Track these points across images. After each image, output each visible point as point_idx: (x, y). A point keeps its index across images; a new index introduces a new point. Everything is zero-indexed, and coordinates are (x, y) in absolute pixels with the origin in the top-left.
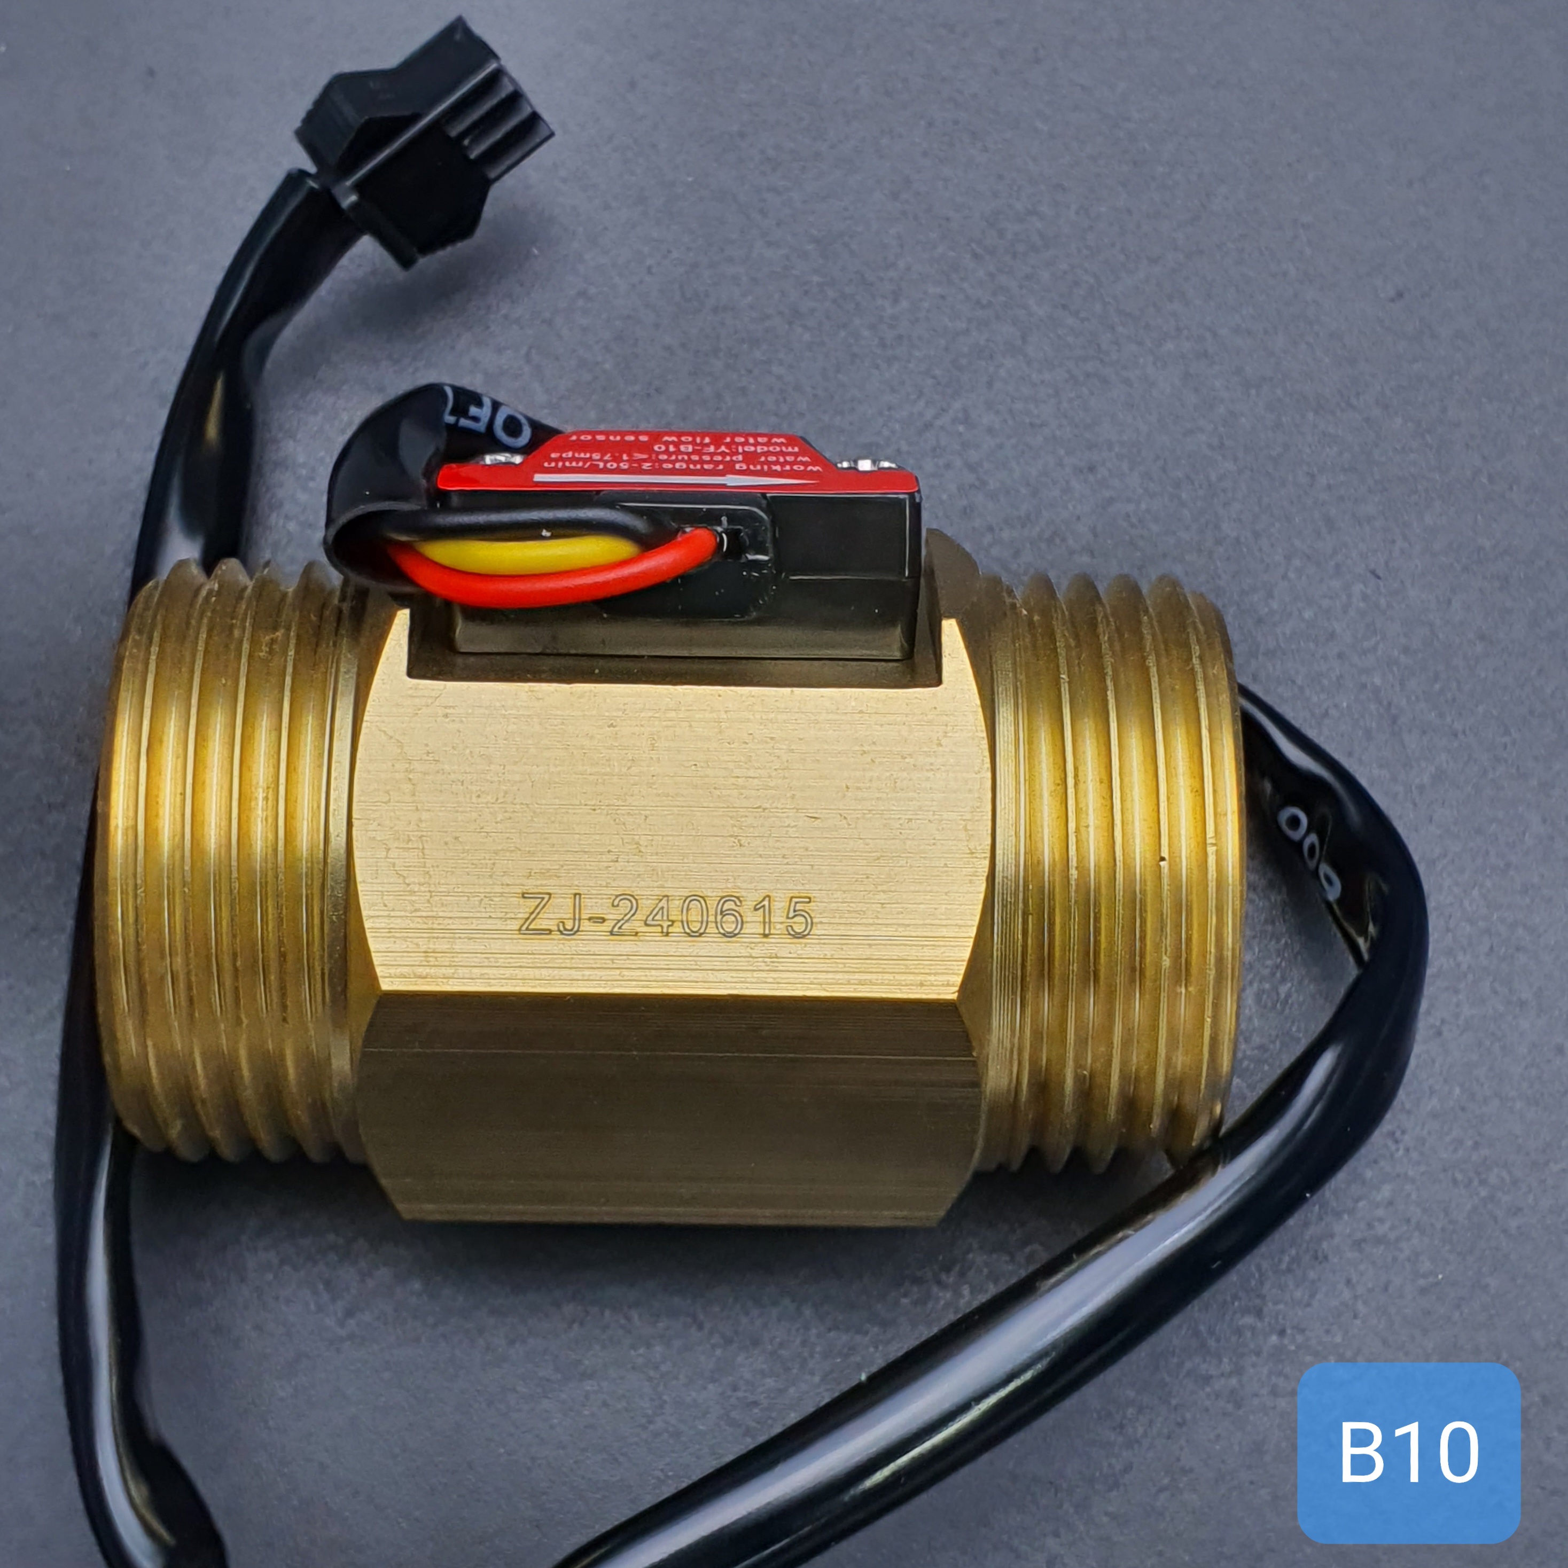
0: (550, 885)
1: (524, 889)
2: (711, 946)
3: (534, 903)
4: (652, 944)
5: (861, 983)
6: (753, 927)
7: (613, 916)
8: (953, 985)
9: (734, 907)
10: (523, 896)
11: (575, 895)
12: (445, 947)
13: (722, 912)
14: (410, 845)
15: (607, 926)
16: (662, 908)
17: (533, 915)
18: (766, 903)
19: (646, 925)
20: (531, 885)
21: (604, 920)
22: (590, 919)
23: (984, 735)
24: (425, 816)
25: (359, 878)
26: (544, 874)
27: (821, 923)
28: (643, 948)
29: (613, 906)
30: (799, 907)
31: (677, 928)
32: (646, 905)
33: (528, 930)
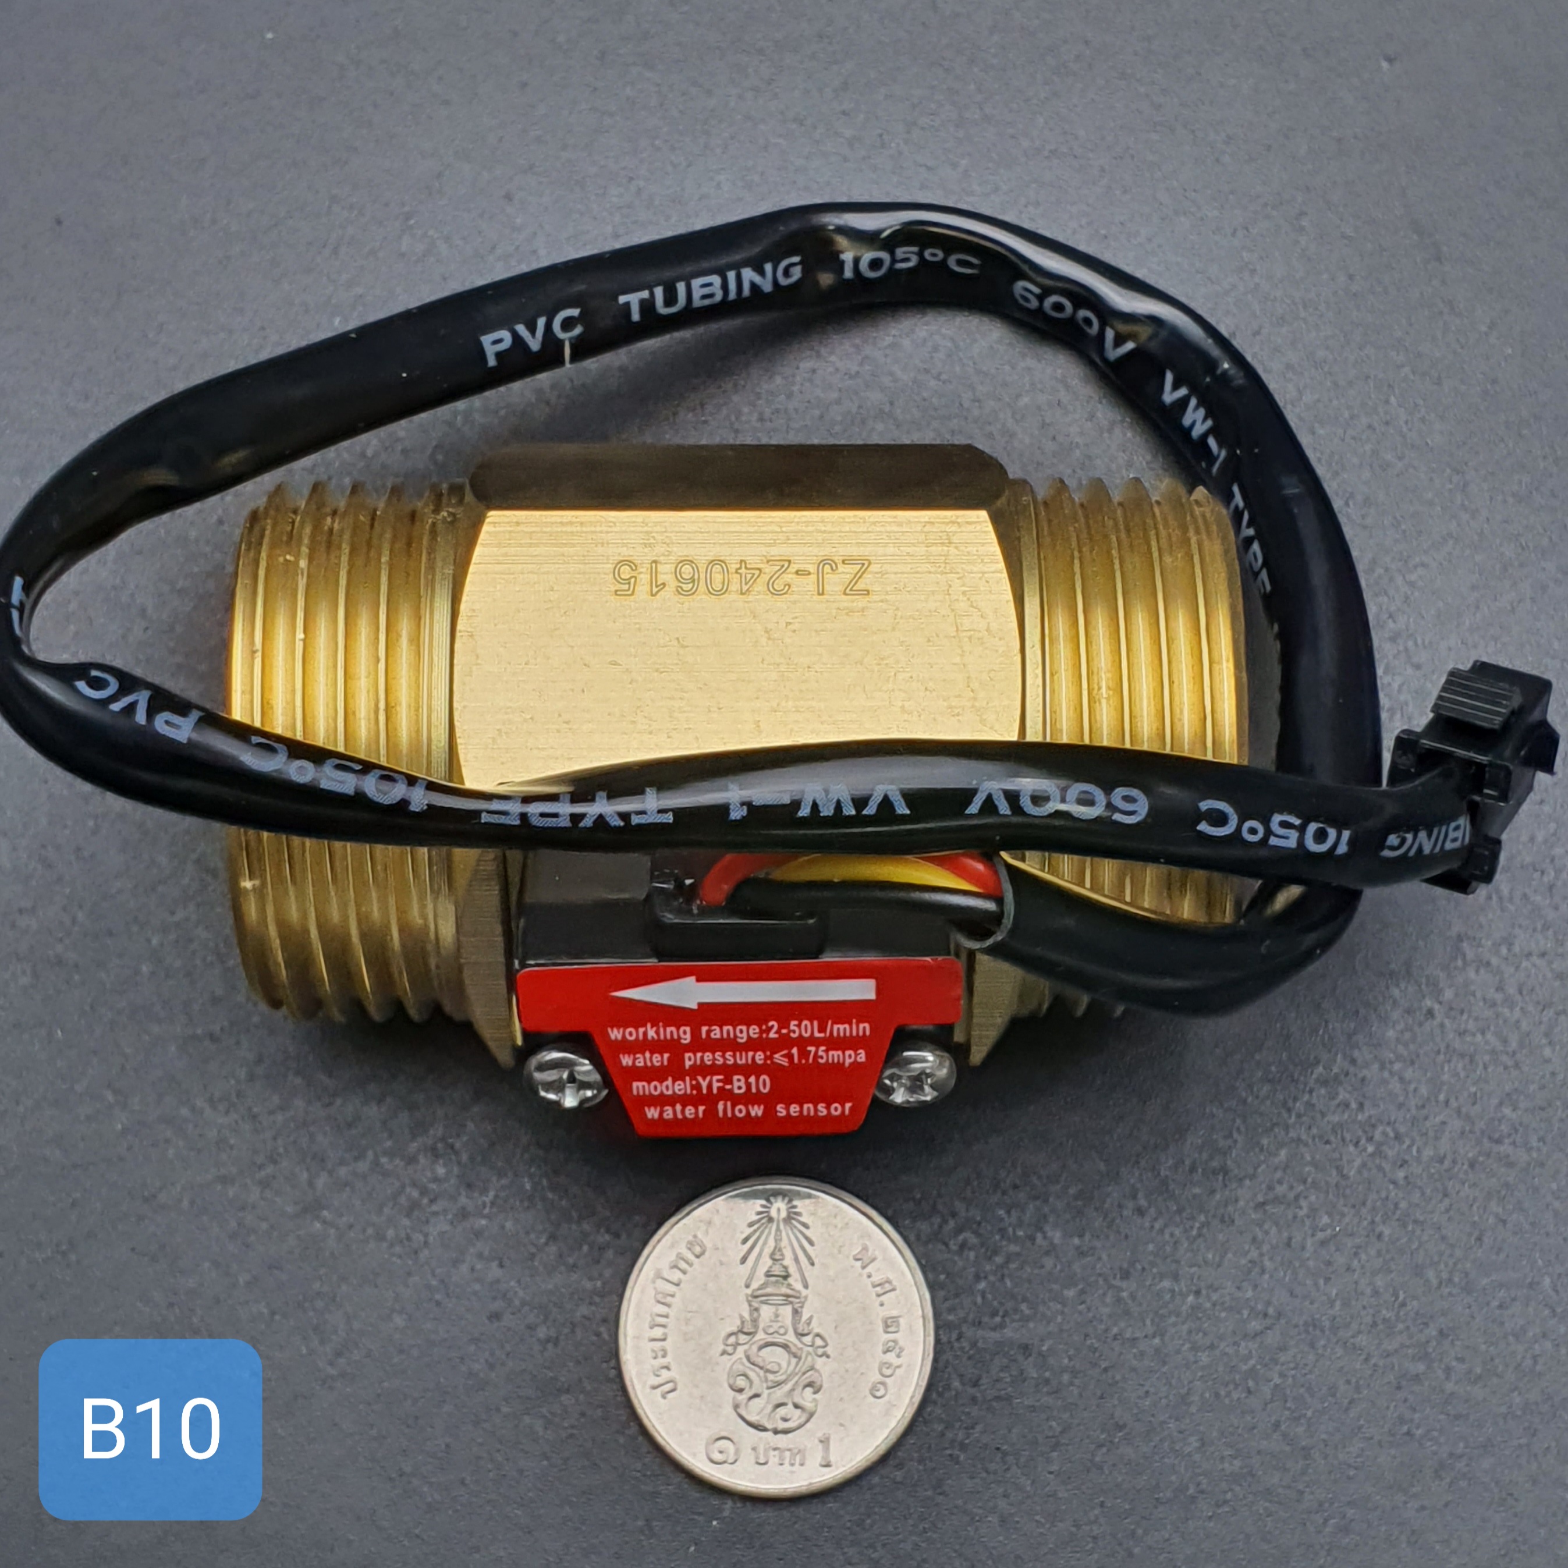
0: (846, 601)
1: (867, 598)
2: (703, 554)
3: (860, 586)
4: (753, 555)
5: (571, 523)
6: (665, 572)
7: (789, 577)
8: (489, 523)
9: (683, 586)
10: (868, 592)
11: (823, 594)
12: (933, 548)
13: (693, 581)
14: (969, 634)
15: (794, 568)
16: (746, 584)
17: (858, 576)
18: (655, 590)
19: (760, 570)
20: (861, 602)
21: (797, 573)
22: (809, 574)
23: (459, 741)
24: (958, 660)
25: (1012, 605)
26: (850, 611)
27: (605, 574)
28: (763, 550)
29: (789, 586)
30: (626, 587)
31: (733, 567)
32: (760, 586)
33: (864, 564)
